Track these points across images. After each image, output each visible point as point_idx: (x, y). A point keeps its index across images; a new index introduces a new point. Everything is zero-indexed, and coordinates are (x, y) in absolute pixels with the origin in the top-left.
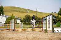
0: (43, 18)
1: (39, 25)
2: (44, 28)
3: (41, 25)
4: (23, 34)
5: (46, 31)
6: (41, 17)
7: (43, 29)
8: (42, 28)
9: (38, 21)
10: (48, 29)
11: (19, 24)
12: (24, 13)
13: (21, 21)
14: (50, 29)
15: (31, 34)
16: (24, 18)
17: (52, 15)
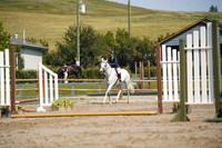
0: (162, 41)
1: (145, 81)
2: (171, 97)
3: (153, 81)
4: (60, 131)
5: (181, 111)
6: (154, 38)
7: (165, 99)
8: (160, 94)
9: (138, 60)
10: (190, 102)
11: (34, 74)
12: (62, 13)
13: (47, 62)
14: (205, 102)
15: (102, 130)
16: (64, 43)
17: (214, 23)
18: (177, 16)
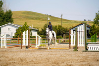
0: (71, 29)
1: (66, 40)
2: (73, 44)
3: (68, 40)
4: (42, 53)
5: (76, 48)
6: (69, 28)
7: (71, 45)
8: (70, 43)
9: (64, 34)
10: (78, 46)
11: (35, 37)
13: (38, 34)
14: (82, 46)
15: (53, 53)
16: (43, 28)
17: (85, 24)
18: (75, 22)
